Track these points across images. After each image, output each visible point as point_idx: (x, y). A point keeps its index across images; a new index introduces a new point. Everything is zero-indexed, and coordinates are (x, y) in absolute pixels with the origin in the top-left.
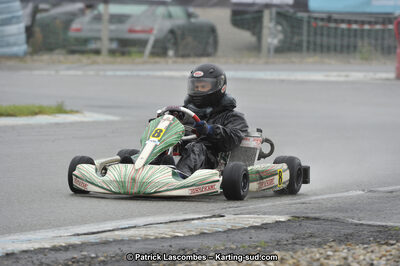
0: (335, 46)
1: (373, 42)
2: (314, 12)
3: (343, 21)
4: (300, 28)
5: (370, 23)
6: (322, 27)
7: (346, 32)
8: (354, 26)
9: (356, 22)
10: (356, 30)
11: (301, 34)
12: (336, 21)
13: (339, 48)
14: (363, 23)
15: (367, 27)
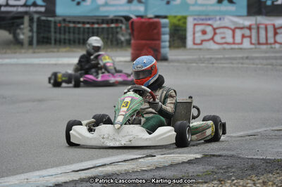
0: (79, 39)
1: (106, 36)
2: (59, 16)
3: (79, 23)
4: (50, 27)
5: (98, 23)
6: (64, 27)
7: (82, 30)
8: (88, 26)
9: (88, 23)
10: (88, 28)
11: (50, 32)
12: (74, 22)
13: (81, 41)
14: (93, 23)
15: (96, 26)
